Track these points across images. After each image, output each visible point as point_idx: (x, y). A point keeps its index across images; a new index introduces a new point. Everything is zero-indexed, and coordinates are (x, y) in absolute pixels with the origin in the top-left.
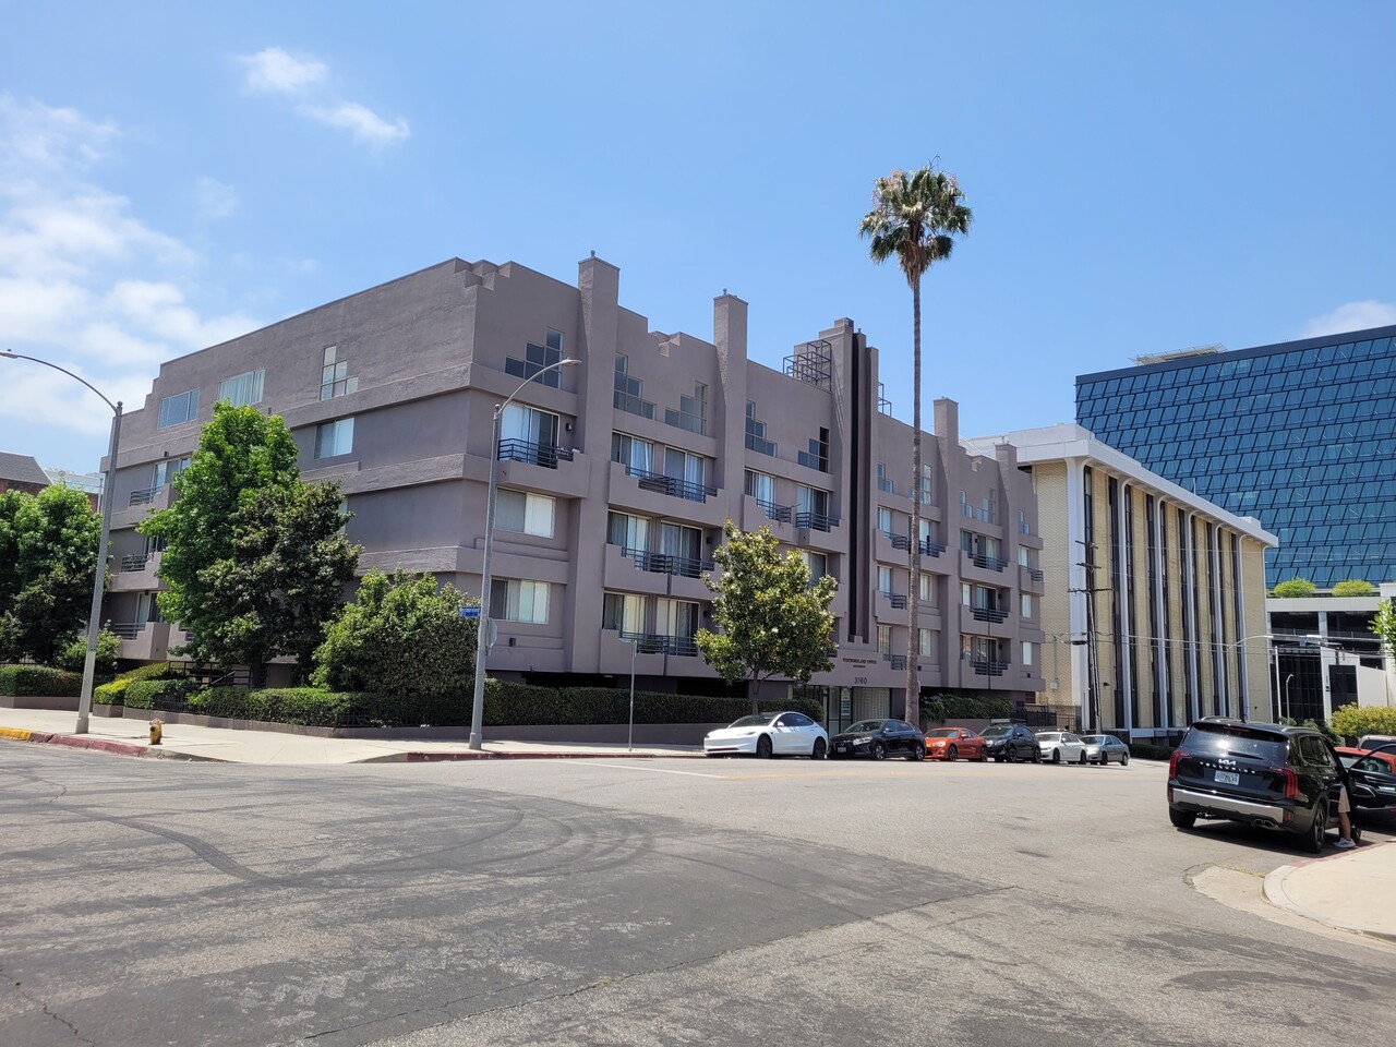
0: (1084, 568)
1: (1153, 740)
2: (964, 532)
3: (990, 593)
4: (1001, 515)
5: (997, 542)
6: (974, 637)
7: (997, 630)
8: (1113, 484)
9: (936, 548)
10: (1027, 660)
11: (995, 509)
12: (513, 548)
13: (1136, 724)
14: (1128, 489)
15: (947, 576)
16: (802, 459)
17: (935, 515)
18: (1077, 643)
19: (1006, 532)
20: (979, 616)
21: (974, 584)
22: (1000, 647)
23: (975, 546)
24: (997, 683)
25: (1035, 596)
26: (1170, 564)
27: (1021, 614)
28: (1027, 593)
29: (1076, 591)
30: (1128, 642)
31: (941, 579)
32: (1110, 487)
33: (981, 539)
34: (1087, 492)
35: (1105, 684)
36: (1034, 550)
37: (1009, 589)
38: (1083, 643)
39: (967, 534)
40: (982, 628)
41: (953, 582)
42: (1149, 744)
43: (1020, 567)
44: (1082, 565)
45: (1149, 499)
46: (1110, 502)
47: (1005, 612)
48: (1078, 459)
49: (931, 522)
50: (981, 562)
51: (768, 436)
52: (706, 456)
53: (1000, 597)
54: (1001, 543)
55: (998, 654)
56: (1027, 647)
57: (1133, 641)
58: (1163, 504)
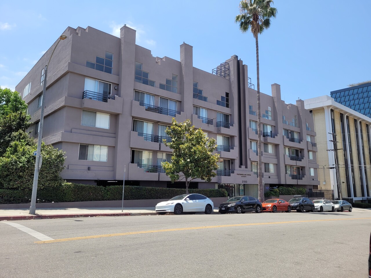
0: (332, 143)
1: (362, 201)
2: (285, 130)
3: (297, 151)
4: (299, 124)
5: (298, 133)
6: (291, 166)
7: (300, 164)
8: (342, 116)
9: (274, 135)
10: (312, 174)
11: (297, 122)
12: (89, 132)
13: (355, 196)
14: (347, 117)
15: (278, 145)
16: (218, 103)
17: (273, 123)
18: (331, 168)
19: (301, 130)
20: (292, 159)
21: (290, 148)
22: (302, 170)
23: (290, 135)
24: (300, 182)
25: (314, 152)
26: (364, 142)
27: (309, 158)
28: (311, 151)
29: (330, 150)
30: (350, 167)
31: (276, 146)
32: (341, 117)
33: (292, 132)
34: (332, 118)
35: (343, 182)
36: (313, 136)
37: (304, 149)
38: (333, 168)
39: (287, 131)
40: (293, 163)
41: (281, 147)
42: (360, 202)
43: (307, 142)
44: (331, 141)
45: (355, 121)
46: (341, 121)
47: (302, 157)
48: (328, 107)
49: (272, 126)
50: (292, 140)
51: (204, 94)
52: (177, 101)
53: (300, 152)
54: (300, 134)
55: (300, 172)
56: (312, 170)
57: (352, 166)
58: (360, 122)
